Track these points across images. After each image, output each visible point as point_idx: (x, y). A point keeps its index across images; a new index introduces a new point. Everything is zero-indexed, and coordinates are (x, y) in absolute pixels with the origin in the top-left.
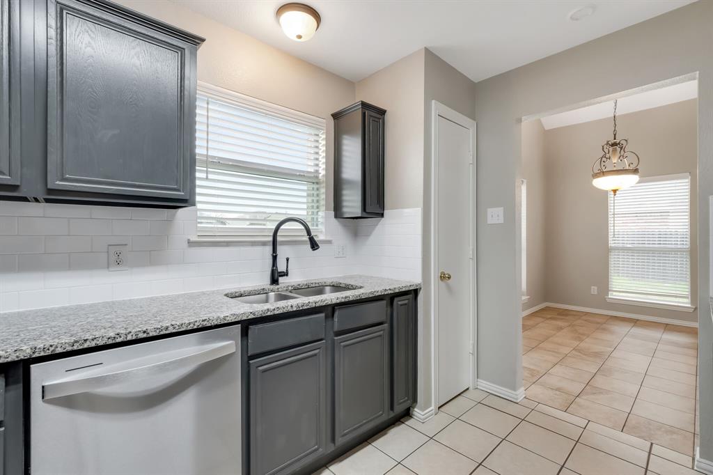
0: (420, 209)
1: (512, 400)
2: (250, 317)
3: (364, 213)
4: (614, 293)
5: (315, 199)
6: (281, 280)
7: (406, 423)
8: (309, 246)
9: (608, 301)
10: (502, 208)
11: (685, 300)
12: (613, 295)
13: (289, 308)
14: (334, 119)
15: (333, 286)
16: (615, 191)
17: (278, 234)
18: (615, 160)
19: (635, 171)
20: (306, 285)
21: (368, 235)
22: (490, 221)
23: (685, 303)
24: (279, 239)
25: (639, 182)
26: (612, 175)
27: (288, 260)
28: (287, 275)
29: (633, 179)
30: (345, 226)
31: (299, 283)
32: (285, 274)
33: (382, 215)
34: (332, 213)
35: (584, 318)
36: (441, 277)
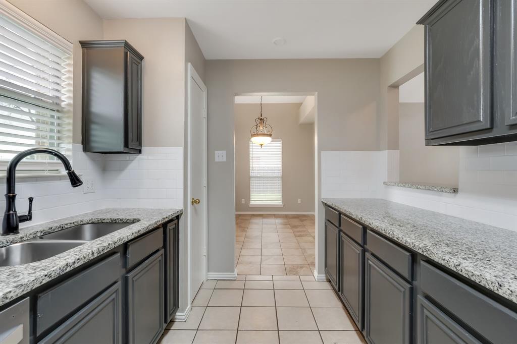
0: (182, 148)
1: (231, 279)
2: (44, 282)
3: (126, 148)
4: (253, 202)
5: (56, 128)
6: (22, 226)
7: (172, 328)
8: (68, 182)
9: (250, 206)
10: (225, 151)
11: (280, 202)
12: (252, 203)
13: (90, 255)
14: (82, 48)
15: (93, 223)
16: (261, 145)
17: (18, 168)
18: (261, 128)
19: (270, 135)
20: (60, 227)
21: (121, 169)
22: (217, 160)
23: (280, 203)
24: (17, 175)
25: (272, 141)
26: (262, 136)
27: (31, 200)
28: (30, 219)
29: (269, 139)
30: (93, 160)
31: (50, 226)
32: (28, 218)
33: (140, 152)
34: (81, 146)
35: (240, 218)
36: (192, 202)
